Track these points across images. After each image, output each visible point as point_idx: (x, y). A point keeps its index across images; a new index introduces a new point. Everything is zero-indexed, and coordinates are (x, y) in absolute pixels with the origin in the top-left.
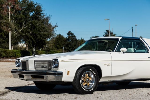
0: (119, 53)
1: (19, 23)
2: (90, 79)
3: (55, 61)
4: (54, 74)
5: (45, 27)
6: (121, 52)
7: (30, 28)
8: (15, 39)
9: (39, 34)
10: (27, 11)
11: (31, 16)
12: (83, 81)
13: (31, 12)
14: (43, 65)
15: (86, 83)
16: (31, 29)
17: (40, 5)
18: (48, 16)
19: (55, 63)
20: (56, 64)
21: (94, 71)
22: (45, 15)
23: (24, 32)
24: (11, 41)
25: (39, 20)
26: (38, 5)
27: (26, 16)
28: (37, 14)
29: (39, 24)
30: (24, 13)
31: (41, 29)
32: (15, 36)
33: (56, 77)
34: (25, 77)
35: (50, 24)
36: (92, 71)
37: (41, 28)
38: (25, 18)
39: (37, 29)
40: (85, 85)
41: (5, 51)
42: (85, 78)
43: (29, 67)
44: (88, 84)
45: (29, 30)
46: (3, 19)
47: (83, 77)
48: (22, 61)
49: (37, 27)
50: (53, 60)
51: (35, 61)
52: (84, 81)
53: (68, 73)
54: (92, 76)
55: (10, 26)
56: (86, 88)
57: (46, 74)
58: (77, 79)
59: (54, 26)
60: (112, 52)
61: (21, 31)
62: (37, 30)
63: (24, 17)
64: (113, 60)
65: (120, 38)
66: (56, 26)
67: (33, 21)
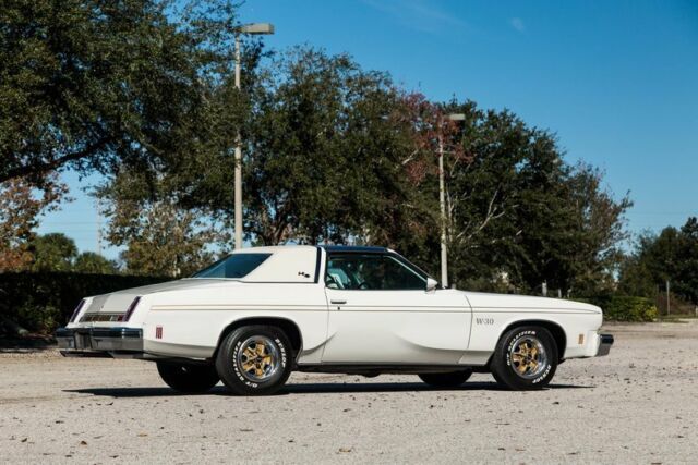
1: (477, 202)
7: (515, 218)
8: (463, 258)
9: (546, 239)
13: (517, 160)
16: (519, 224)
18: (586, 169)
22: (573, 169)
23: (495, 233)
24: (449, 264)
25: (548, 187)
26: (542, 134)
29: (548, 204)
31: (556, 222)
32: (463, 249)
35: (604, 197)
39: (541, 220)
45: (511, 225)
49: (540, 215)
59: (619, 204)
61: (485, 230)
62: (541, 223)
66: (625, 205)
67: (525, 192)
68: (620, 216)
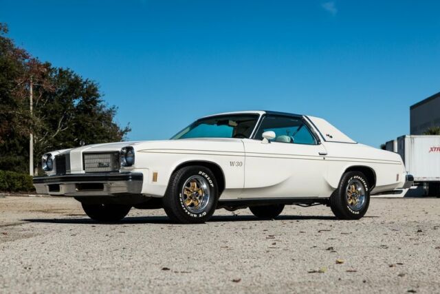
0: (259, 142)
1: (51, 120)
2: (200, 193)
3: (128, 151)
4: (125, 178)
5: (104, 129)
6: (265, 140)
7: (74, 131)
10: (68, 96)
11: (75, 106)
12: (185, 196)
13: (76, 98)
14: (101, 161)
15: (191, 201)
16: (76, 134)
17: (95, 83)
18: (112, 107)
19: (126, 155)
20: (130, 159)
21: (209, 175)
22: (104, 107)
23: (62, 139)
24: (34, 156)
25: (92, 115)
26: (91, 83)
27: (65, 106)
28: (88, 103)
29: (93, 124)
30: (61, 99)
31: (97, 134)
32: (43, 148)
33: (129, 184)
34: (63, 189)
35: (115, 125)
36: (203, 177)
37: (95, 132)
38: (64, 111)
39: (87, 133)
40: (188, 204)
41: (21, 178)
42: (189, 191)
43: (72, 168)
44: (196, 203)
45: (71, 135)
46: (17, 107)
47: (186, 187)
48: (56, 157)
49: (89, 129)
50: (123, 149)
51: (84, 154)
52: (189, 195)
53: (155, 178)
54: (205, 186)
55: (32, 123)
56: (192, 211)
57: (107, 178)
58: (173, 191)
59: (123, 130)
60: (245, 140)
61: (55, 137)
62: (89, 134)
63: (60, 109)
64: (247, 154)
65: (261, 113)
66: (127, 130)
67: (80, 116)
68: (124, 136)
